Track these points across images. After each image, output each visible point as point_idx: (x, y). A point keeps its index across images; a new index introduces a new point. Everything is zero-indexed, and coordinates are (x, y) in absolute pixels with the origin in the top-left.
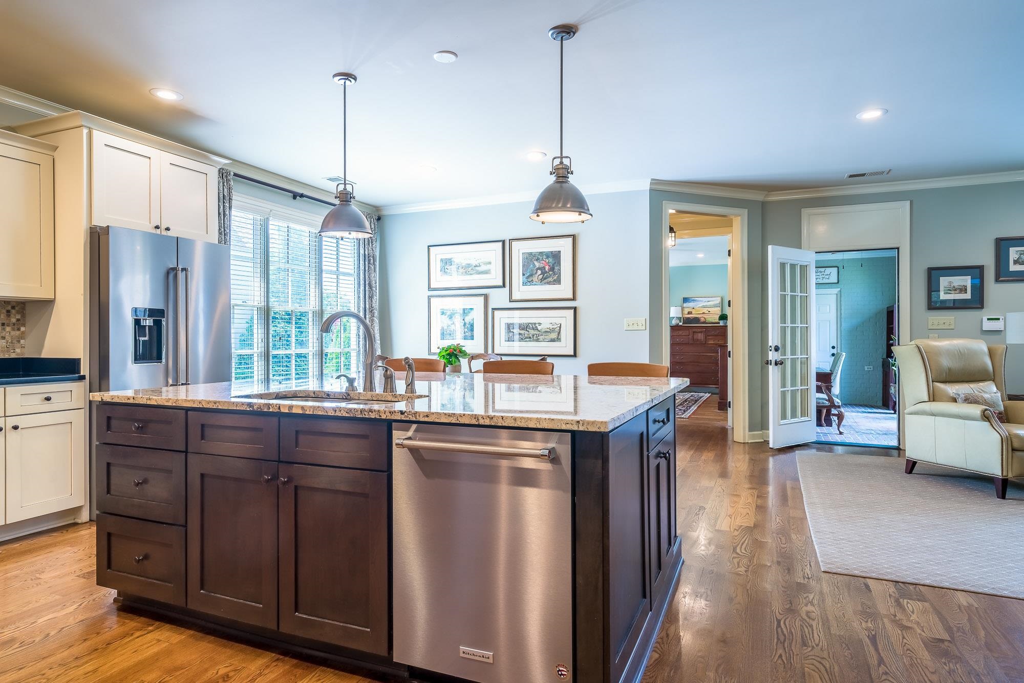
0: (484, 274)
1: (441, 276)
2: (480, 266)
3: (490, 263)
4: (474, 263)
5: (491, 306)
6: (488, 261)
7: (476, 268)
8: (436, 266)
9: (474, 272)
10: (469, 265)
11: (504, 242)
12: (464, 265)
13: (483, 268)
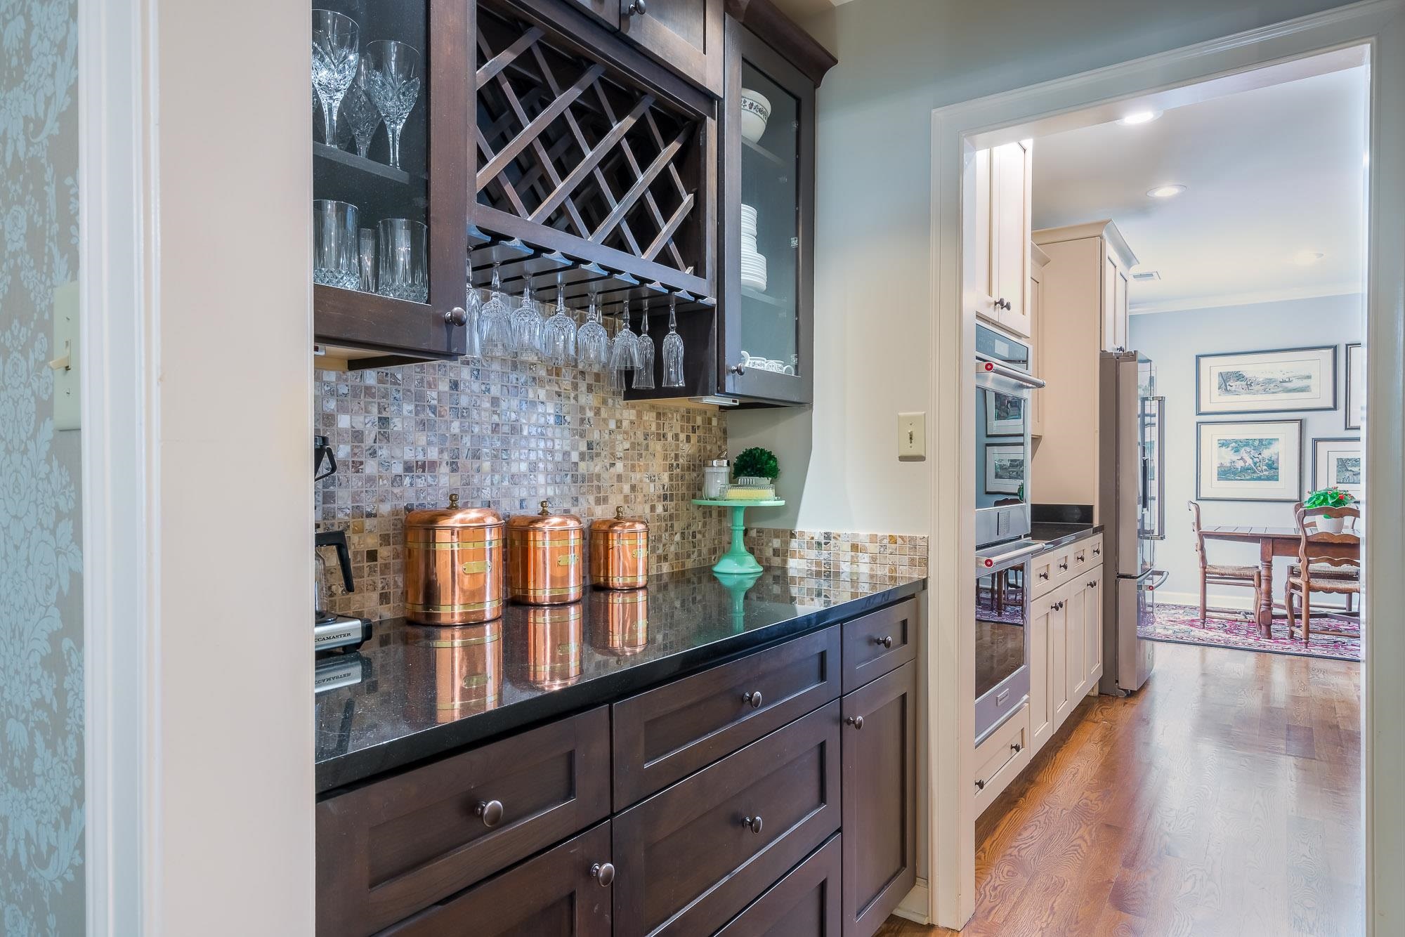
0: (1298, 391)
1: (1220, 395)
2: (1290, 381)
3: (1309, 377)
4: (1280, 377)
5: (1310, 435)
6: (1307, 374)
7: (1284, 384)
8: (1210, 382)
9: (1280, 389)
10: (1270, 381)
11: (1335, 348)
12: (1261, 380)
13: (1296, 384)
